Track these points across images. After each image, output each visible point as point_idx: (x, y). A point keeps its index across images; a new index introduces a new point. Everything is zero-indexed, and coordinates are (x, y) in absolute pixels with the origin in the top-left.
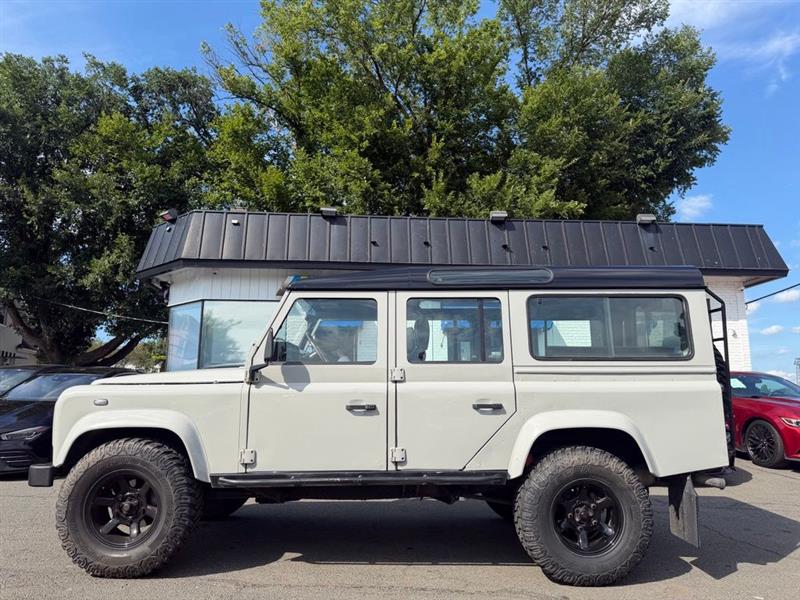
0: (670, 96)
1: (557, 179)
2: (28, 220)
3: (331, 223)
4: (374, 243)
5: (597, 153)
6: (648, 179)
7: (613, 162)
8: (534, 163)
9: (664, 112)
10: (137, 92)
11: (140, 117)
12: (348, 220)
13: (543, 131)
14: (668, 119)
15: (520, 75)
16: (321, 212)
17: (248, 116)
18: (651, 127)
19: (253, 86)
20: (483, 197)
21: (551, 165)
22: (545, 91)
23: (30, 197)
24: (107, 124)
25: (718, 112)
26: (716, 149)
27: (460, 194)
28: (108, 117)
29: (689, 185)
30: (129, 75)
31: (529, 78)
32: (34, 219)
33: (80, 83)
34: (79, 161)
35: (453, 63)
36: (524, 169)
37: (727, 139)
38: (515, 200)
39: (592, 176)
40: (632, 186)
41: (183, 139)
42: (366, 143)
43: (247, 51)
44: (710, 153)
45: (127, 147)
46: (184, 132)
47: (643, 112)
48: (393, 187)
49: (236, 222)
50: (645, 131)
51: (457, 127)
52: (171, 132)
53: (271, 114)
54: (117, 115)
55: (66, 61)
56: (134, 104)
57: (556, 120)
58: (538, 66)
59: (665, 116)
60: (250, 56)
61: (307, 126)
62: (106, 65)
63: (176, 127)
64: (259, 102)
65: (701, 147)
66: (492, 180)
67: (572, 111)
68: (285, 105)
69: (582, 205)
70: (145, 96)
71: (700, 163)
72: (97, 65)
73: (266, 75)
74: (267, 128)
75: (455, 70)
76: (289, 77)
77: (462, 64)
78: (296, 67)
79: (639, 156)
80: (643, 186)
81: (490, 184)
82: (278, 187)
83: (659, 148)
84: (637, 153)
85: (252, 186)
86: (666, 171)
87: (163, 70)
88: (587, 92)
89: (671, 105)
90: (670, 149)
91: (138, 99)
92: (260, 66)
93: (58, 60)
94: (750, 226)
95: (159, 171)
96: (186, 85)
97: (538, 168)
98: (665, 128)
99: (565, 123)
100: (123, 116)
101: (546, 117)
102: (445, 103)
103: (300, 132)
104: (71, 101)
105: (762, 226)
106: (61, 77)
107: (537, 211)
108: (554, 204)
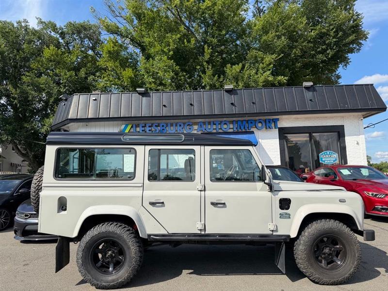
0: (334, 16)
1: (272, 65)
2: (14, 102)
3: (142, 96)
4: (165, 106)
5: (295, 50)
6: (323, 62)
7: (304, 53)
8: (260, 58)
9: (331, 25)
10: (62, 35)
11: (66, 47)
12: (151, 94)
13: (265, 40)
14: (333, 29)
15: (254, 11)
16: (137, 91)
17: (115, 43)
18: (324, 33)
19: (118, 28)
20: (233, 77)
21: (269, 58)
22: (266, 18)
23: (14, 91)
24: (48, 52)
25: (361, 24)
26: (361, 44)
27: (222, 76)
28: (48, 49)
29: (348, 63)
30: (58, 26)
31: (259, 12)
32: (16, 101)
33: (35, 32)
34: (36, 72)
35: (215, 7)
36: (256, 60)
37: (367, 38)
38: (249, 78)
39: (293, 62)
40: (315, 66)
41: (86, 57)
42: (171, 53)
43: (115, 10)
44: (358, 46)
45: (59, 63)
46: (86, 53)
47: (319, 26)
48: (187, 75)
49: (94, 99)
50: (322, 36)
51: (219, 41)
52: (79, 54)
53: (128, 41)
54: (52, 47)
55: (27, 22)
56: (61, 41)
57: (272, 34)
58: (263, 5)
59: (331, 27)
60: (116, 12)
61: (146, 46)
62: (47, 23)
63: (82, 51)
64: (122, 35)
65: (352, 42)
66: (237, 68)
67: (280, 28)
68: (135, 36)
69: (285, 78)
70: (67, 37)
71: (351, 51)
72: (42, 22)
73: (125, 21)
74: (126, 48)
75: (216, 11)
76: (136, 22)
77: (220, 8)
78: (139, 16)
79: (318, 50)
80: (321, 65)
81: (235, 70)
82: (130, 78)
83: (329, 45)
84: (318, 48)
85: (119, 79)
86: (332, 57)
87: (73, 23)
88: (288, 17)
89: (335, 21)
90: (335, 44)
91: (63, 38)
92: (121, 17)
93: (24, 22)
94: (365, 85)
95: (74, 74)
96: (85, 29)
97: (262, 60)
98: (332, 33)
99: (276, 35)
100: (55, 47)
101: (267, 32)
102: (212, 29)
103: (143, 49)
104: (30, 42)
105: (372, 85)
106: (26, 30)
107: (261, 83)
108: (271, 78)
